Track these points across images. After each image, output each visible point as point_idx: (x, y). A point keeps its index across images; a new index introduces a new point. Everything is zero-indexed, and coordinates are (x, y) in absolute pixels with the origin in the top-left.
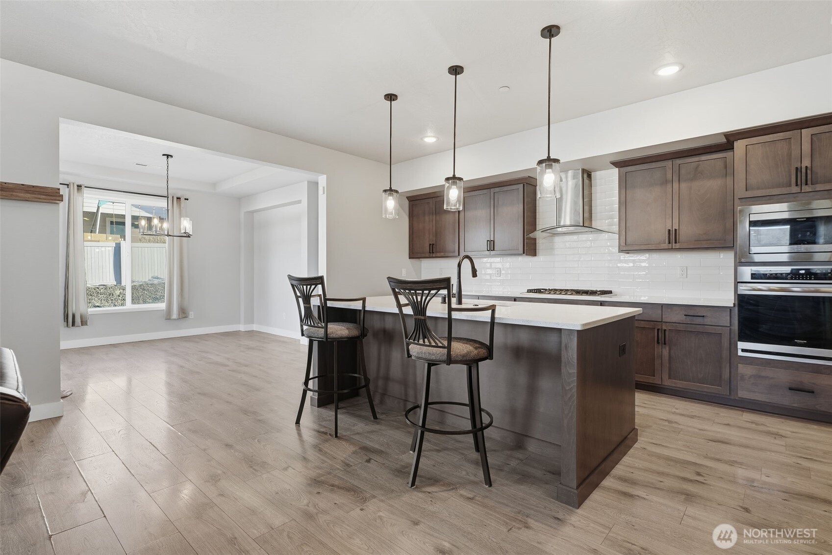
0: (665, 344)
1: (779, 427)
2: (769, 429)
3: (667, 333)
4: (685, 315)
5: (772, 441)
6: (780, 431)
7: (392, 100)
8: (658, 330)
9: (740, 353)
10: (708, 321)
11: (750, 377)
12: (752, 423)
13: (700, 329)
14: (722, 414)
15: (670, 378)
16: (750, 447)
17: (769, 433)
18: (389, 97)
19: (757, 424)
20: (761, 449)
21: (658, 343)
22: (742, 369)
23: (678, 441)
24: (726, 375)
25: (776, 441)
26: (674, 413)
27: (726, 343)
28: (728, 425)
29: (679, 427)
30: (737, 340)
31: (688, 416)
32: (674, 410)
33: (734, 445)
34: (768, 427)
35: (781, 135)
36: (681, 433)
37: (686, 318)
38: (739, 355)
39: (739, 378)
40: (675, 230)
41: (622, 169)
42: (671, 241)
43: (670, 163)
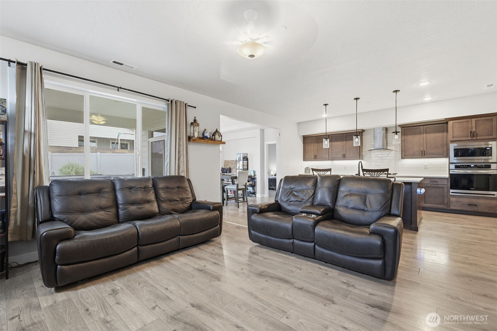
4: (430, 181)
9: (451, 194)
10: (439, 183)
11: (454, 202)
13: (436, 186)
15: (425, 203)
22: (452, 199)
24: (446, 201)
27: (446, 190)
30: (450, 189)
39: (451, 202)
40: (424, 151)
41: (403, 128)
42: (423, 155)
43: (422, 127)
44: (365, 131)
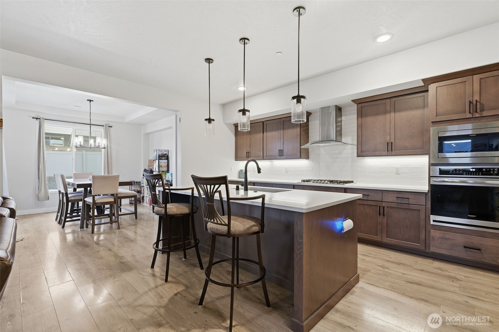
0: (384, 215)
1: (456, 272)
2: (450, 274)
3: (385, 209)
4: (396, 197)
5: (451, 283)
6: (456, 276)
7: (210, 62)
8: (380, 207)
9: (432, 223)
10: (411, 201)
11: (438, 239)
12: (439, 269)
13: (406, 206)
14: (419, 262)
15: (387, 237)
16: (434, 288)
17: (450, 277)
18: (208, 60)
19: (442, 270)
20: (442, 290)
21: (380, 215)
22: (434, 233)
23: (386, 282)
24: (423, 236)
25: (454, 284)
26: (388, 261)
27: (423, 216)
28: (422, 270)
29: (390, 271)
30: (430, 213)
31: (397, 263)
32: (388, 259)
33: (424, 286)
34: (449, 272)
35: (460, 80)
36: (390, 276)
37: (397, 200)
38: (431, 223)
39: (431, 239)
40: (392, 143)
41: (359, 105)
42: (389, 150)
43: (388, 100)
44: (311, 113)
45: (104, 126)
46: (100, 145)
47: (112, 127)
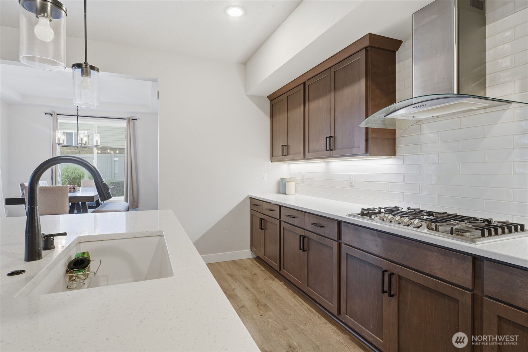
45: (126, 119)
46: (98, 144)
47: (136, 120)
